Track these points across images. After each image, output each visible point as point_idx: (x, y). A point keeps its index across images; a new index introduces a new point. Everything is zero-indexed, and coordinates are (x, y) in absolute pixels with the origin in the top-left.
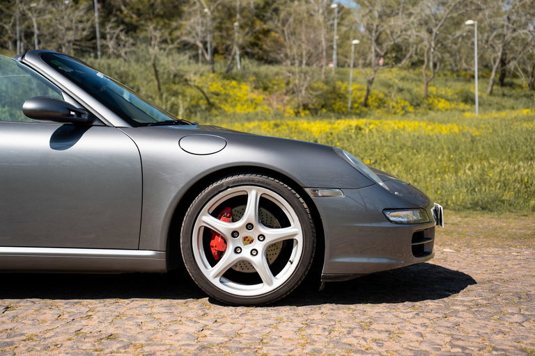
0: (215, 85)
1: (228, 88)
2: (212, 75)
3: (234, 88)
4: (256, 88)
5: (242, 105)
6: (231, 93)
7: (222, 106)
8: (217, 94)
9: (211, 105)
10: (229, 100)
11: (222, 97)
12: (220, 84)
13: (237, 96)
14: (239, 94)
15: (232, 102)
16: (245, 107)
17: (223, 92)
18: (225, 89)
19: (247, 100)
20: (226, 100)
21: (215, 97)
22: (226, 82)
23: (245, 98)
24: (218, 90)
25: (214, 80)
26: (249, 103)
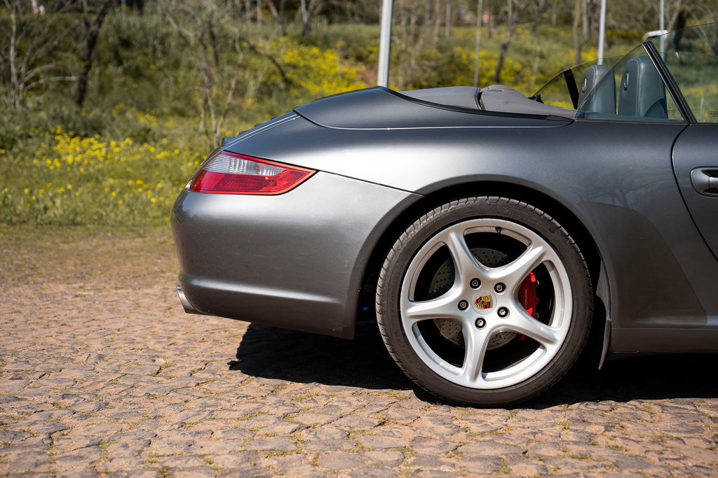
0: (290, 54)
1: (308, 57)
2: (282, 39)
3: (315, 57)
4: (346, 57)
5: (330, 82)
6: (313, 64)
7: (303, 84)
8: (294, 67)
9: (288, 82)
10: (311, 75)
11: (301, 71)
12: (296, 51)
13: (321, 69)
14: (323, 66)
15: (315, 77)
16: (334, 84)
17: (302, 63)
18: (304, 59)
19: (336, 75)
20: (306, 75)
21: (292, 70)
22: (303, 49)
23: (333, 72)
24: (293, 61)
25: (287, 47)
26: (340, 78)
